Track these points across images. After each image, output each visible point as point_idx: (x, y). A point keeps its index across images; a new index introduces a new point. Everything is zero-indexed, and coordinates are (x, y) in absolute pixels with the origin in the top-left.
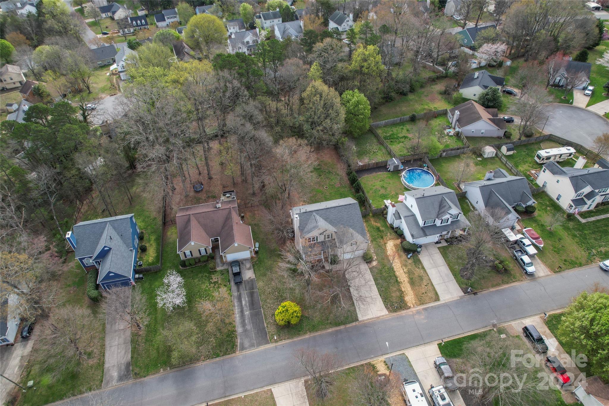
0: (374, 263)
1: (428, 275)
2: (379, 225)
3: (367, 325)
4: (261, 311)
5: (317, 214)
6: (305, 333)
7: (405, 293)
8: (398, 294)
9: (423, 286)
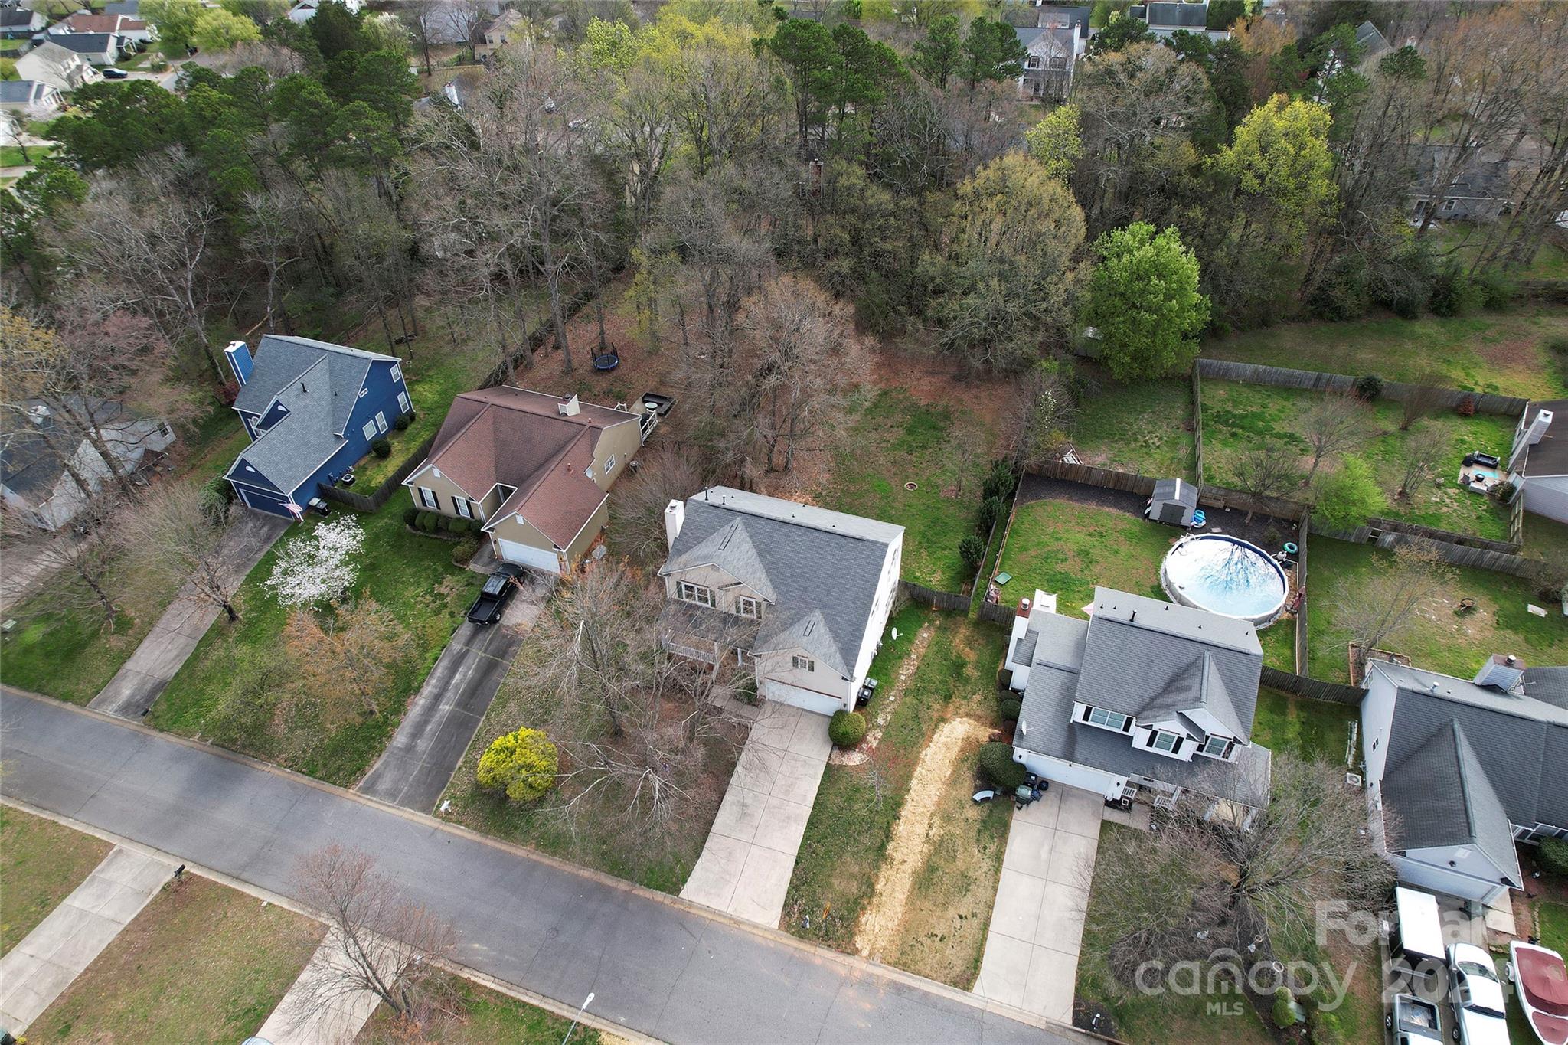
0: (855, 759)
1: (995, 889)
2: (971, 656)
3: (686, 922)
4: (479, 720)
5: (747, 526)
6: (525, 842)
7: (875, 900)
8: (854, 888)
9: (952, 912)
